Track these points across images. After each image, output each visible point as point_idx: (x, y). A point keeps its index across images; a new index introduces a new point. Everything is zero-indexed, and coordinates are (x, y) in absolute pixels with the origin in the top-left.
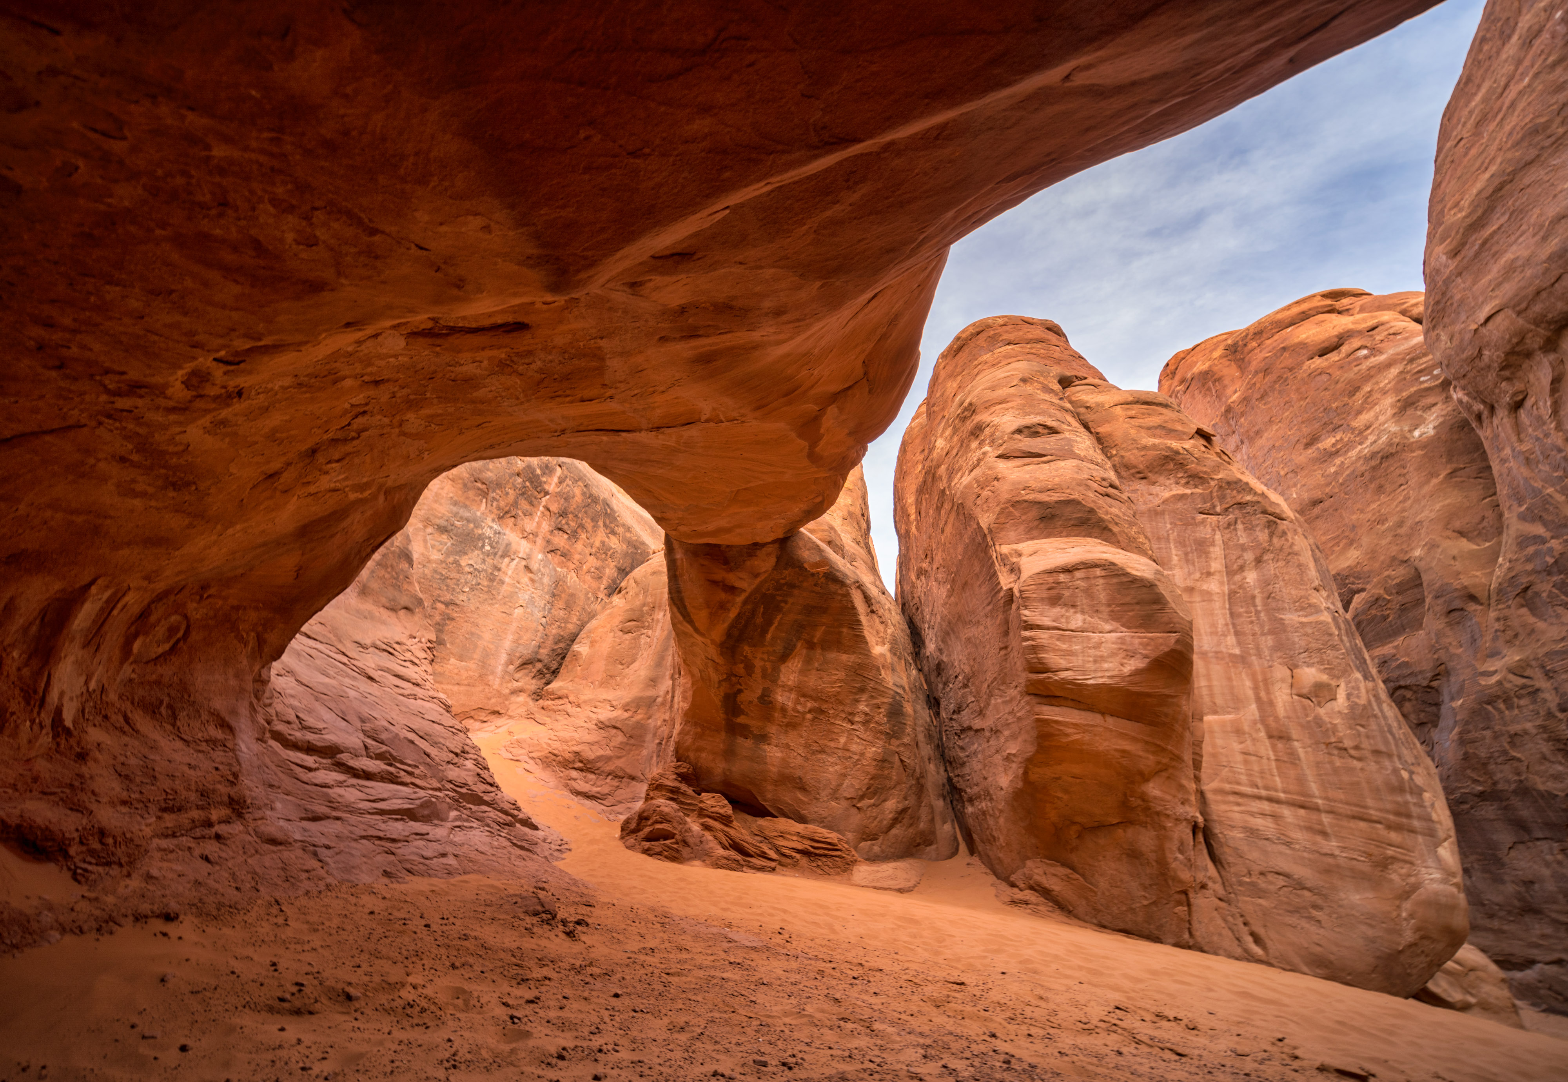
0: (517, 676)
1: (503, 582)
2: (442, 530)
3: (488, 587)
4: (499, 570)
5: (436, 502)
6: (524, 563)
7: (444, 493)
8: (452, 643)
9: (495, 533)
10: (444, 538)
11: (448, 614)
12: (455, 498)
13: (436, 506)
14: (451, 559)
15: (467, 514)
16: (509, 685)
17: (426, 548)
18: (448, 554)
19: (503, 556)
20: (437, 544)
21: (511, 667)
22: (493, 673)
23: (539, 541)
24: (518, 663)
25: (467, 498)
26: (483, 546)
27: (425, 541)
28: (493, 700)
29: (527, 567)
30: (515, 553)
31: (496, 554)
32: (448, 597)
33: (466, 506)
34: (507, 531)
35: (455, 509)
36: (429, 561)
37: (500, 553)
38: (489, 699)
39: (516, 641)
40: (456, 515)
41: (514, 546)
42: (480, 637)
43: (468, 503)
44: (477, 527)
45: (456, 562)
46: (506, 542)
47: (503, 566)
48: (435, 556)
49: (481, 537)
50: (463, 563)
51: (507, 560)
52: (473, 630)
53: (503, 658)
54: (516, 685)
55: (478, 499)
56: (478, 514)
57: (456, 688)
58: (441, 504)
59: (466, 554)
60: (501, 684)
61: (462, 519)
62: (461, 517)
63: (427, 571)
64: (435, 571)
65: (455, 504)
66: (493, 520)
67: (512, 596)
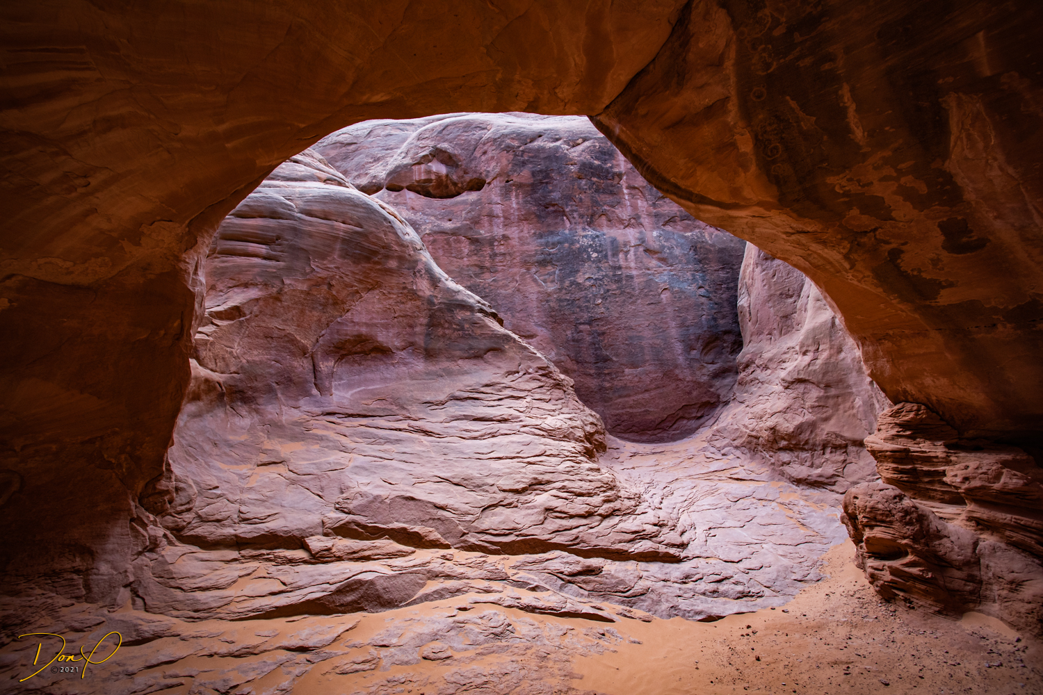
0: (709, 358)
1: (631, 277)
2: (543, 263)
3: (618, 288)
4: (620, 268)
5: (522, 245)
6: (641, 249)
7: (525, 234)
8: (617, 355)
9: (593, 239)
10: (550, 269)
11: (596, 331)
12: (538, 232)
13: (525, 248)
14: (567, 283)
15: (556, 239)
16: (704, 371)
17: (539, 285)
18: (562, 280)
19: (615, 254)
20: (546, 277)
21: (694, 352)
22: (676, 366)
23: (646, 221)
24: (699, 345)
25: (549, 225)
26: (589, 257)
27: (535, 281)
28: (695, 393)
29: (647, 250)
30: (625, 245)
31: (606, 256)
32: (586, 316)
33: (552, 233)
34: (605, 230)
35: (543, 241)
36: (549, 295)
37: (610, 253)
38: (690, 393)
39: (682, 325)
40: (547, 245)
41: (621, 239)
42: (640, 338)
43: (552, 229)
44: (572, 244)
45: (572, 283)
46: (609, 240)
47: (622, 263)
48: (551, 288)
49: (583, 250)
50: (580, 280)
51: (621, 255)
52: (630, 333)
53: (679, 347)
54: (712, 368)
55: (558, 221)
56: (567, 232)
57: (647, 395)
58: (528, 244)
59: (578, 271)
60: (693, 374)
61: (554, 245)
62: (553, 244)
63: (552, 304)
64: (560, 300)
65: (541, 236)
66: (584, 229)
67: (649, 283)
